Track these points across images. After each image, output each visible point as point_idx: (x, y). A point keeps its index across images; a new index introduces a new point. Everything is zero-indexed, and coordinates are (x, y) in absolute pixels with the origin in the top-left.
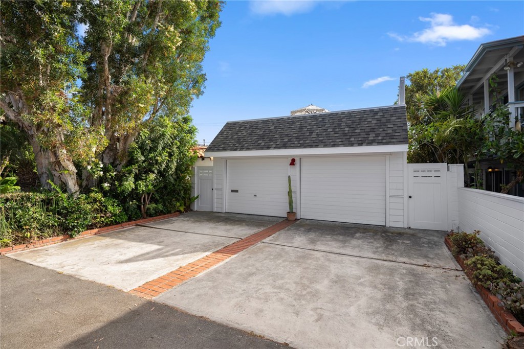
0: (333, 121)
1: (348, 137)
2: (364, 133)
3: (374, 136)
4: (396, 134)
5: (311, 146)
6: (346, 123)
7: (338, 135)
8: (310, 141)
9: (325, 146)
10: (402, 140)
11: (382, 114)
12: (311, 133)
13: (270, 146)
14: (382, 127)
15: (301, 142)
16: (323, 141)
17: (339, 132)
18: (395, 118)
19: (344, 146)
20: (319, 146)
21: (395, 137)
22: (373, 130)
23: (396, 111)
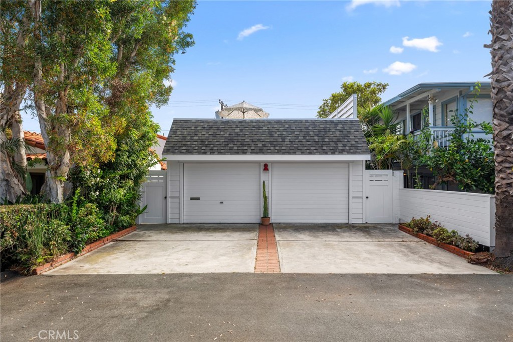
0: (300, 128)
1: (320, 145)
2: (333, 143)
3: (342, 145)
4: (359, 145)
5: (289, 153)
6: (313, 132)
7: (310, 143)
8: (286, 148)
9: (303, 153)
10: (365, 151)
11: (342, 126)
12: (283, 140)
13: (245, 151)
14: (346, 138)
15: (277, 148)
16: (299, 148)
17: (310, 140)
18: (354, 130)
19: (320, 154)
20: (297, 153)
21: (359, 148)
22: (339, 140)
23: (353, 124)
